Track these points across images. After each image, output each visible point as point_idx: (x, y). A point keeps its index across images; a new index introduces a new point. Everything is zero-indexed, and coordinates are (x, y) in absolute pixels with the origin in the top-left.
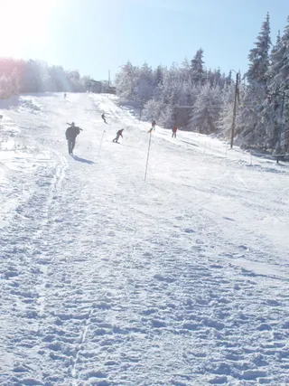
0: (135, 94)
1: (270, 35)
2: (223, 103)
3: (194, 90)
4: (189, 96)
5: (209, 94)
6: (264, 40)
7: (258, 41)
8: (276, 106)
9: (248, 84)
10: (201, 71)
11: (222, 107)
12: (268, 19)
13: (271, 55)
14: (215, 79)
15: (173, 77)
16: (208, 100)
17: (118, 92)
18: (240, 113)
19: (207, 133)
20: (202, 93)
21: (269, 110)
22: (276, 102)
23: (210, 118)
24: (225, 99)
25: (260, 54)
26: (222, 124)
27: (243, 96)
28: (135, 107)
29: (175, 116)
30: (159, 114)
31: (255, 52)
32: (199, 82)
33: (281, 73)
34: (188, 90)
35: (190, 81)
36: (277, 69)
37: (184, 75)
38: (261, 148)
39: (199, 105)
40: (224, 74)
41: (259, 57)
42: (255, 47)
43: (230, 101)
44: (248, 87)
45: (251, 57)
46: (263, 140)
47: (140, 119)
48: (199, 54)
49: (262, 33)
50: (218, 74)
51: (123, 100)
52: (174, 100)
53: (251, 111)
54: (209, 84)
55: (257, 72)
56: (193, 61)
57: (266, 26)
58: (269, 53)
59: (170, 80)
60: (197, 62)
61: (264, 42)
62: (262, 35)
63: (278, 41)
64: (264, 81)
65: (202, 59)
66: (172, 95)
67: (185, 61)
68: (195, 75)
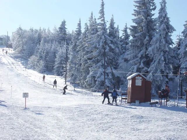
0: (24, 50)
1: (81, 29)
7: (76, 33)
10: (65, 34)
28: (24, 59)
31: (74, 38)
37: (54, 37)
41: (76, 40)
47: (26, 68)
48: (64, 23)
56: (60, 28)
57: (79, 25)
60: (62, 28)
61: (79, 33)
62: (77, 30)
65: (66, 26)
66: (45, 53)
67: (54, 28)
68: (62, 37)
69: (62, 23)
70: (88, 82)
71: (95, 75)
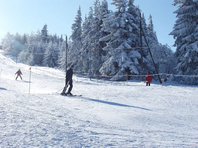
0: (13, 49)
1: (81, 17)
2: (59, 51)
3: (44, 45)
4: (41, 48)
5: (52, 47)
6: (78, 19)
7: (76, 20)
8: (87, 52)
9: (72, 41)
10: (46, 35)
11: (59, 53)
12: (80, 9)
13: (83, 27)
14: (55, 39)
15: (32, 39)
16: (52, 50)
17: (3, 48)
18: (69, 56)
19: (53, 67)
20: (49, 46)
21: (84, 53)
22: (87, 49)
23: (53, 59)
24: (60, 49)
25: (77, 26)
26: (60, 62)
27: (70, 47)
28: (14, 56)
29: (35, 59)
30: (27, 58)
31: (74, 25)
32: (46, 41)
33: (88, 35)
34: (41, 45)
35: (41, 41)
36: (86, 33)
37: (38, 38)
38: (81, 73)
39: (47, 53)
40: (58, 37)
41: (77, 27)
42: (75, 23)
43: (64, 50)
44: (72, 43)
45: (73, 28)
46: (82, 69)
47: (16, 62)
48: (45, 27)
49: (78, 16)
50: (55, 37)
51: (7, 52)
52: (34, 51)
53: (75, 55)
54: (51, 42)
55: (76, 35)
56: (43, 31)
57: (79, 12)
58: (82, 25)
59: (31, 41)
60: (44, 31)
61: (79, 20)
62: (77, 17)
63: (86, 19)
64: (80, 39)
65: (47, 29)
66: (33, 49)
67: (38, 31)
68: (44, 38)
69: (44, 27)
70: (105, 69)
71: (116, 60)
